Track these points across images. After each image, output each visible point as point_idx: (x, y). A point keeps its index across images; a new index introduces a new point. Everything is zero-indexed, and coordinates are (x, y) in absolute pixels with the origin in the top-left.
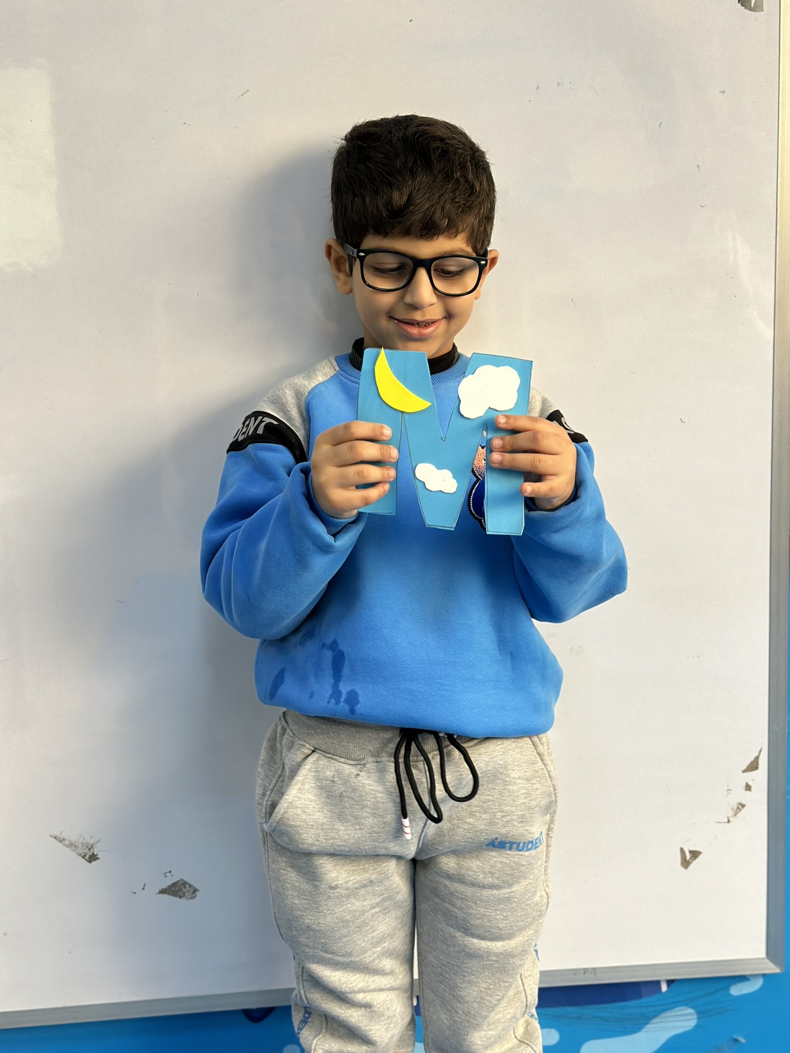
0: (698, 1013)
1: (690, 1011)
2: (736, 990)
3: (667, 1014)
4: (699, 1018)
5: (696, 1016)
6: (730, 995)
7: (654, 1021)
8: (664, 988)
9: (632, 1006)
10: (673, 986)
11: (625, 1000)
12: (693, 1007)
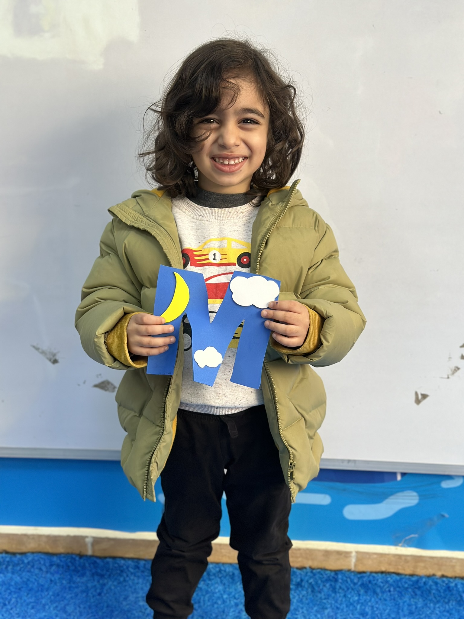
0: (420, 496)
1: (415, 494)
2: (446, 484)
3: (400, 494)
4: (420, 499)
5: (417, 498)
6: (440, 487)
7: (392, 497)
8: (399, 478)
9: (378, 487)
10: (406, 477)
11: (374, 482)
12: (417, 492)
